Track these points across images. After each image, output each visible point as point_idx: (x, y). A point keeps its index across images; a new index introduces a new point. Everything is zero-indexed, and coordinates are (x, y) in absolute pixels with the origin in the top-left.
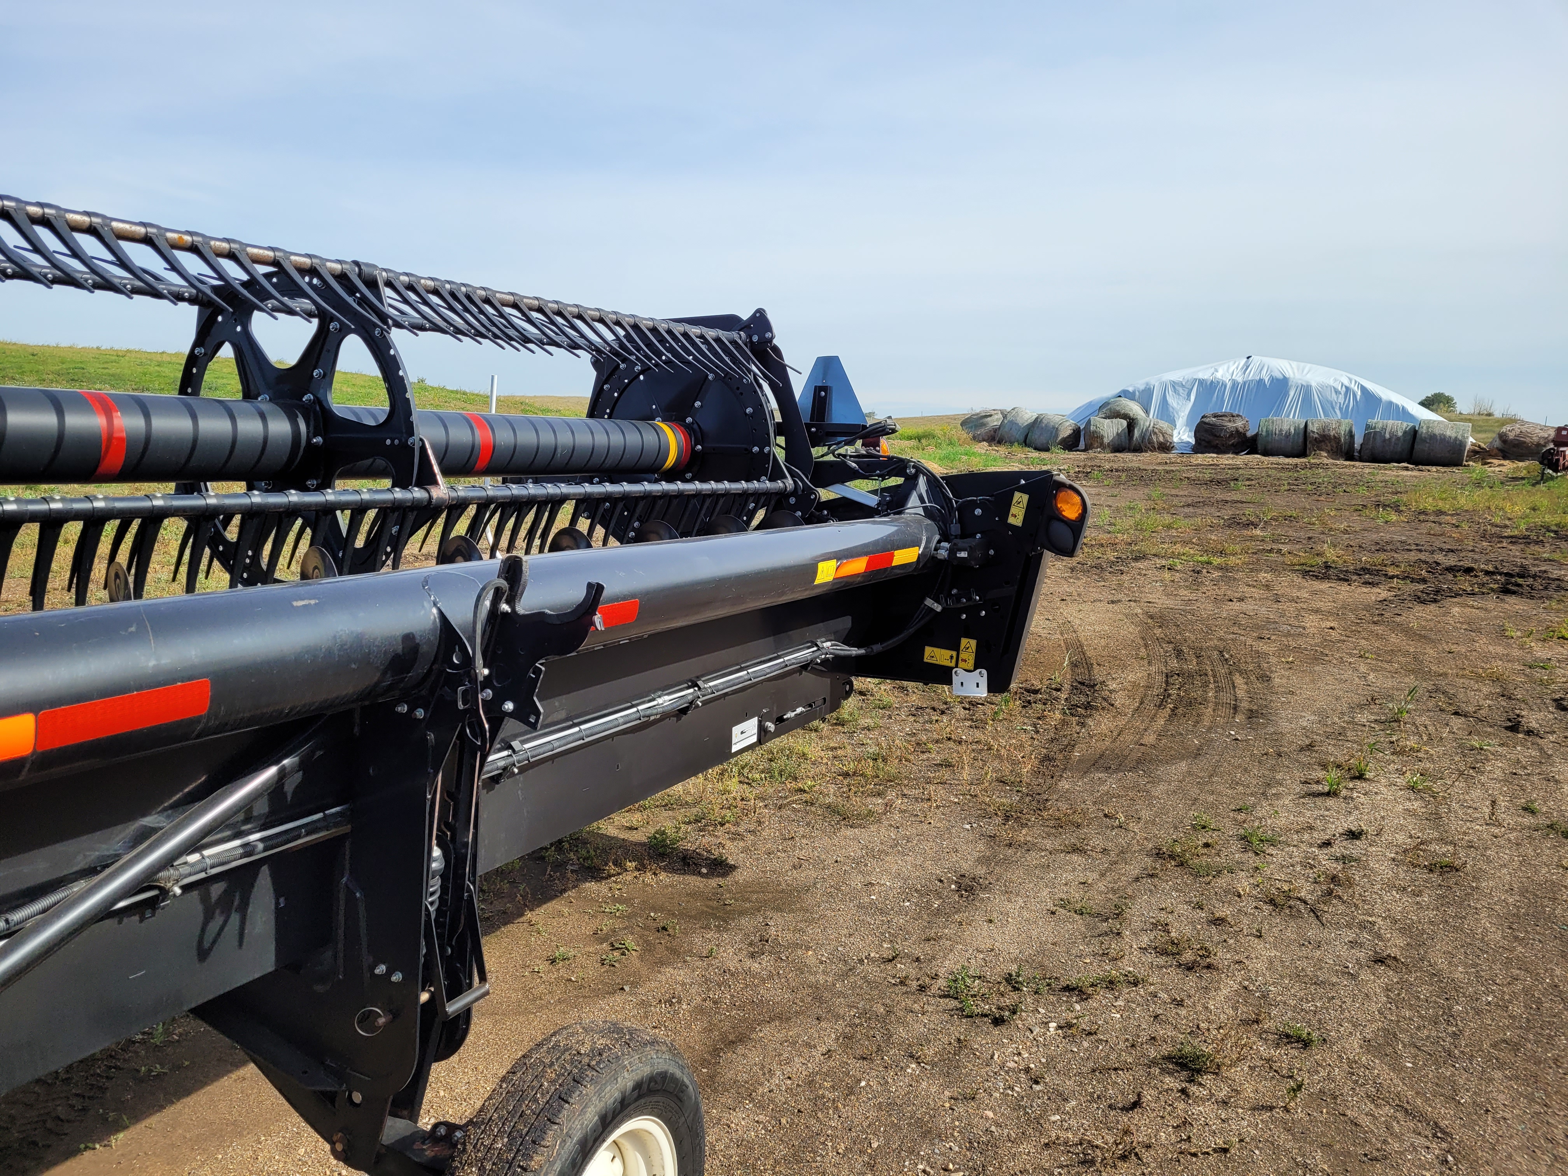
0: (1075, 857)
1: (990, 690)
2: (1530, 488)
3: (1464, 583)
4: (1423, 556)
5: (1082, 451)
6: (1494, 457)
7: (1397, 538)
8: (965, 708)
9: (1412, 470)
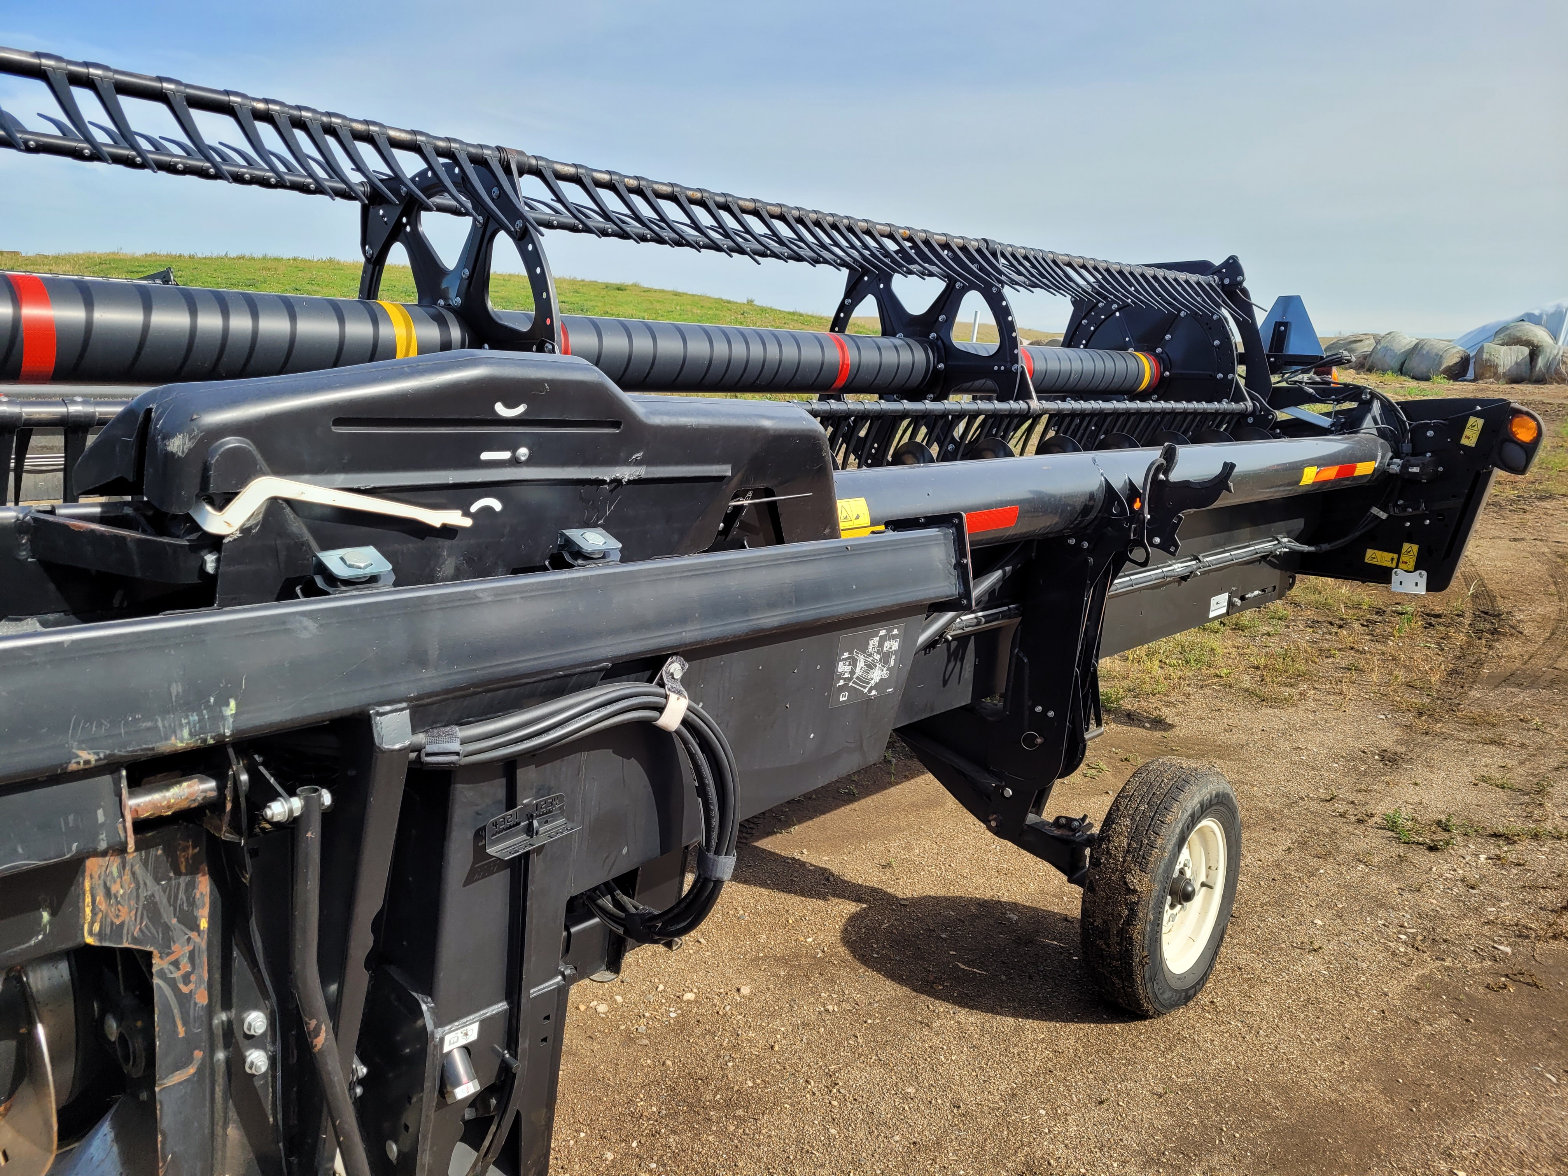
0: (1493, 748)
1: (1428, 589)
5: (1474, 381)
8: (1362, 625)
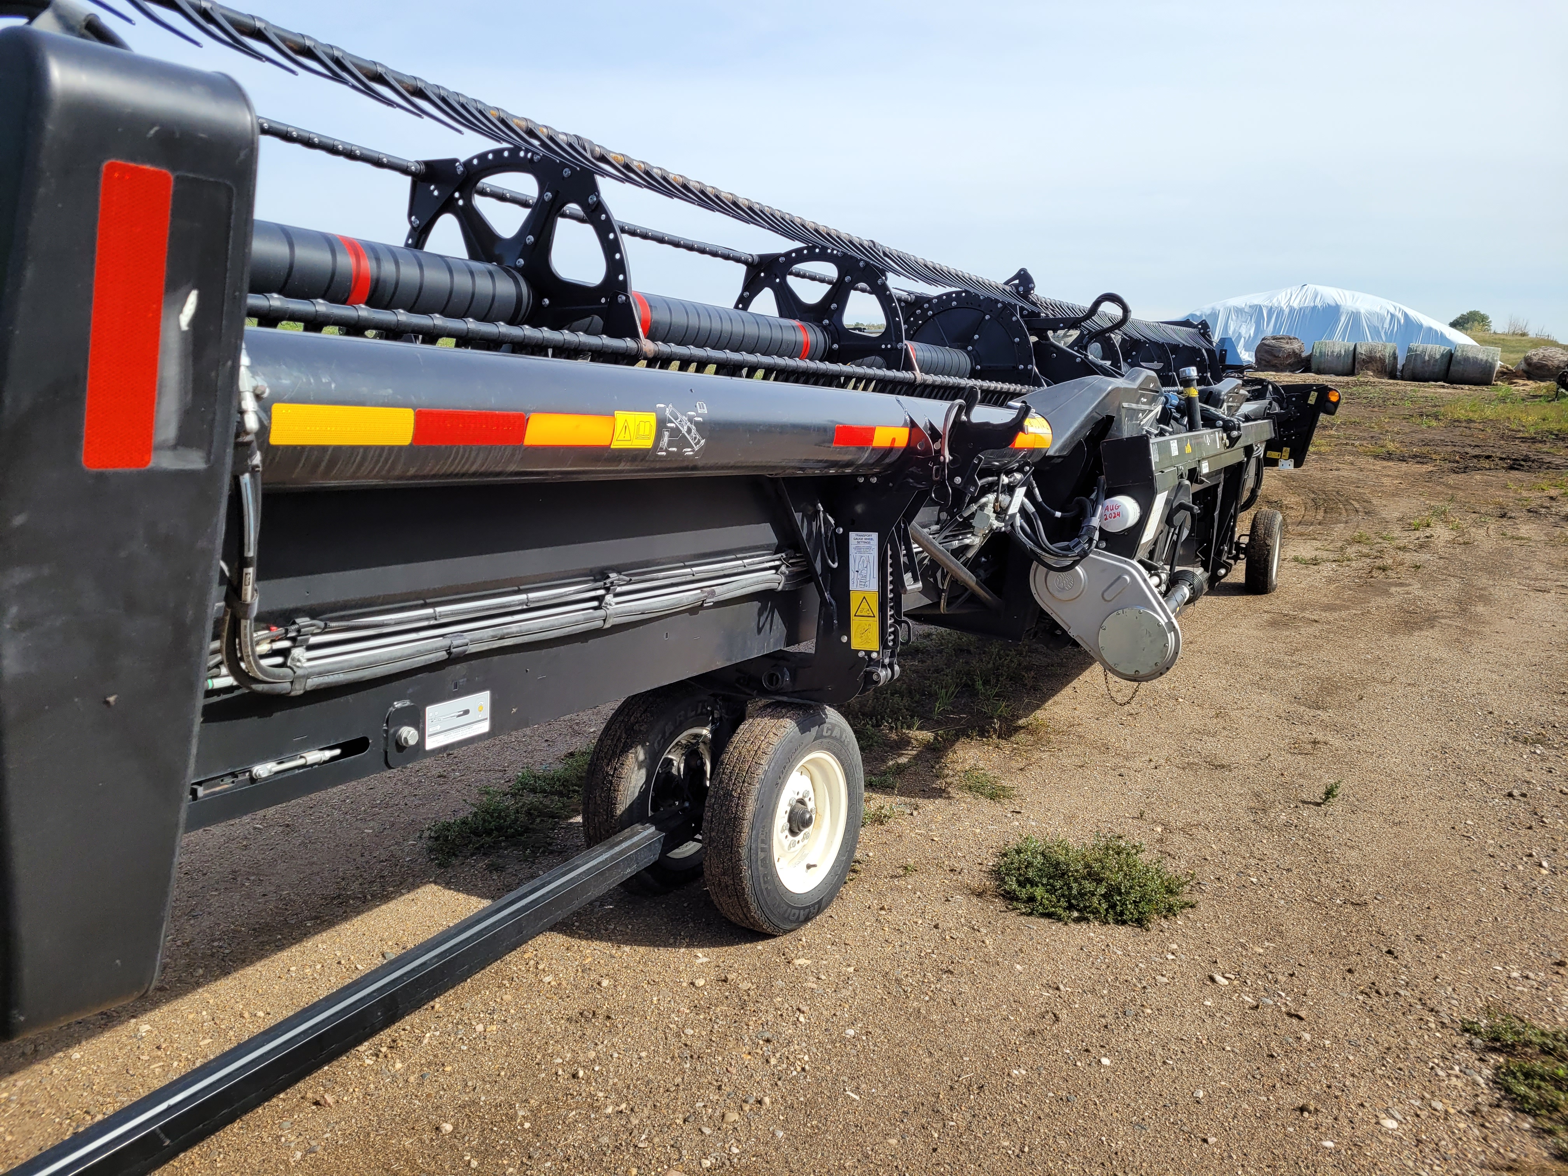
1: (1294, 467)
2: (1545, 404)
3: (1486, 464)
4: (1456, 449)
6: (1520, 377)
7: (1437, 437)
9: (1448, 388)
